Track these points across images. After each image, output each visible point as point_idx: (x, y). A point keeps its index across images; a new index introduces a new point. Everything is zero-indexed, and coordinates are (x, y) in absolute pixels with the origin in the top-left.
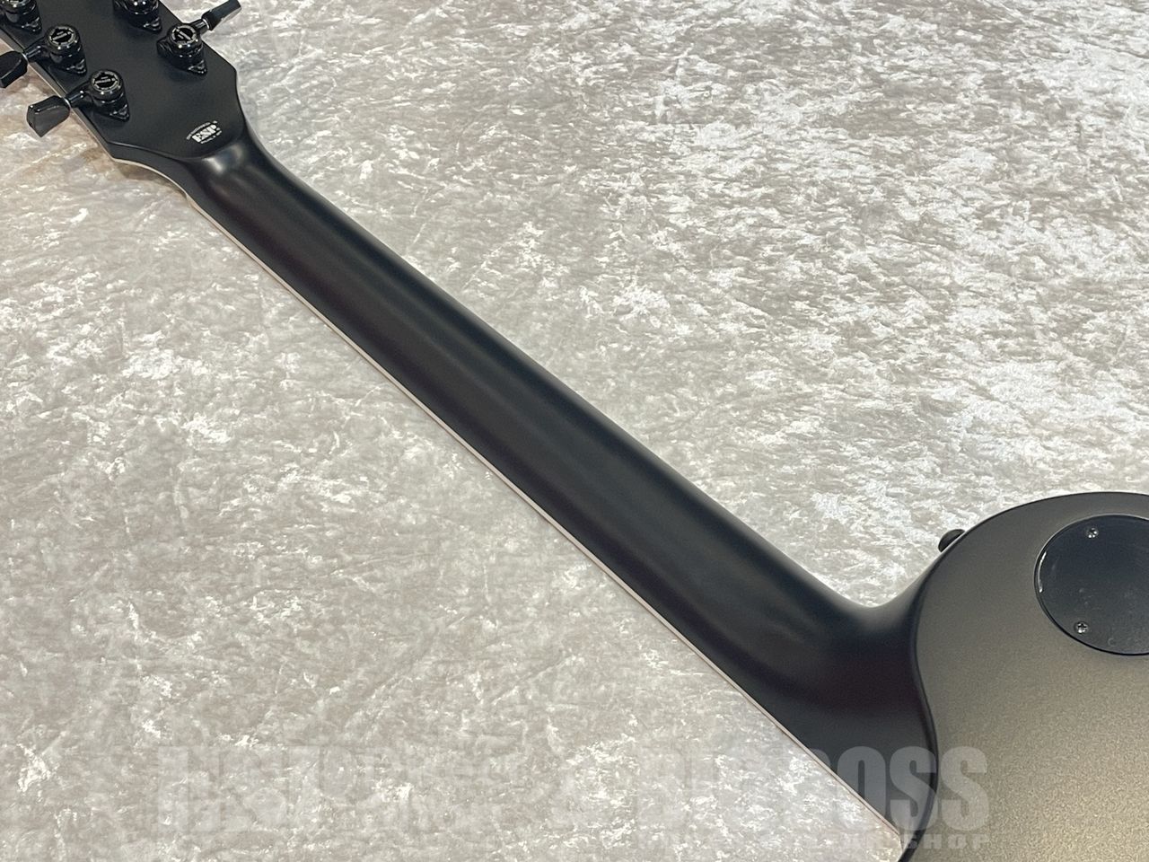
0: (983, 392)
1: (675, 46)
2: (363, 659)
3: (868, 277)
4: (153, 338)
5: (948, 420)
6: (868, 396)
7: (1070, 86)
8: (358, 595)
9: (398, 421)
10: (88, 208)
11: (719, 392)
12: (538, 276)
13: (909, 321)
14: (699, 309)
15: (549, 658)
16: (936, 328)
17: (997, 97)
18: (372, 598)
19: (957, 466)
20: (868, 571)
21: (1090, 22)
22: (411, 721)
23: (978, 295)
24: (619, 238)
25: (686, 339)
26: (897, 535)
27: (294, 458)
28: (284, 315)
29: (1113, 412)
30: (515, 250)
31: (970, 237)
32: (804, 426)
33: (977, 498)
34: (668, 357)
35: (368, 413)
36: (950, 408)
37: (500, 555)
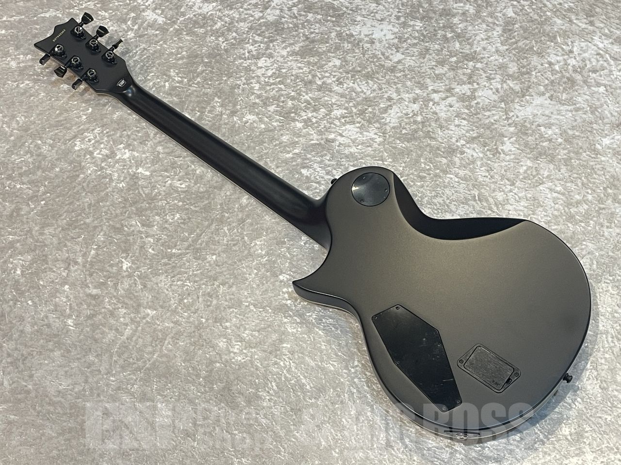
0: (341, 135)
1: (248, 31)
2: (198, 227)
3: (309, 104)
4: (122, 146)
5: (333, 144)
6: (312, 140)
7: (360, 33)
8: (193, 211)
9: (192, 162)
10: (91, 107)
11: (274, 143)
12: (221, 114)
13: (321, 116)
14: (266, 119)
15: (242, 221)
16: (328, 117)
17: (341, 40)
18: (197, 211)
19: (336, 157)
20: (316, 188)
21: (365, 9)
22: (212, 241)
23: (338, 106)
24: (241, 99)
25: (264, 129)
26: (322, 178)
27: (168, 177)
28: (155, 135)
29: (374, 136)
30: (214, 107)
31: (336, 88)
32: (296, 151)
33: (341, 165)
34: (260, 135)
35: (184, 162)
36: (333, 141)
37: (226, 196)
